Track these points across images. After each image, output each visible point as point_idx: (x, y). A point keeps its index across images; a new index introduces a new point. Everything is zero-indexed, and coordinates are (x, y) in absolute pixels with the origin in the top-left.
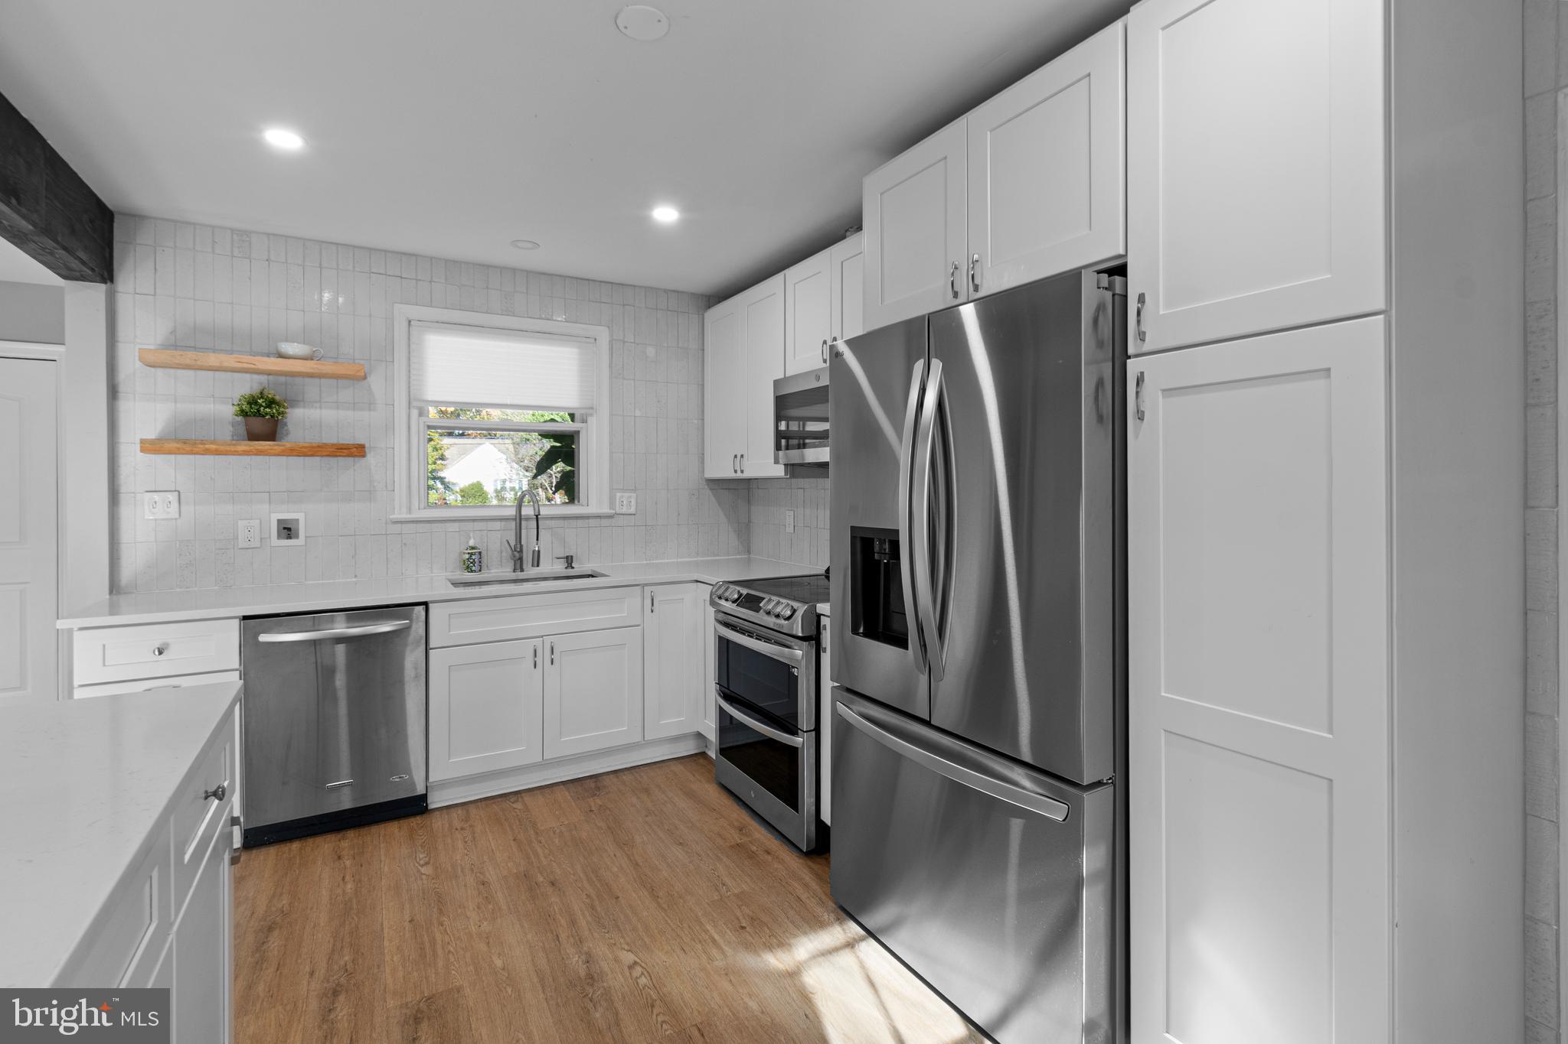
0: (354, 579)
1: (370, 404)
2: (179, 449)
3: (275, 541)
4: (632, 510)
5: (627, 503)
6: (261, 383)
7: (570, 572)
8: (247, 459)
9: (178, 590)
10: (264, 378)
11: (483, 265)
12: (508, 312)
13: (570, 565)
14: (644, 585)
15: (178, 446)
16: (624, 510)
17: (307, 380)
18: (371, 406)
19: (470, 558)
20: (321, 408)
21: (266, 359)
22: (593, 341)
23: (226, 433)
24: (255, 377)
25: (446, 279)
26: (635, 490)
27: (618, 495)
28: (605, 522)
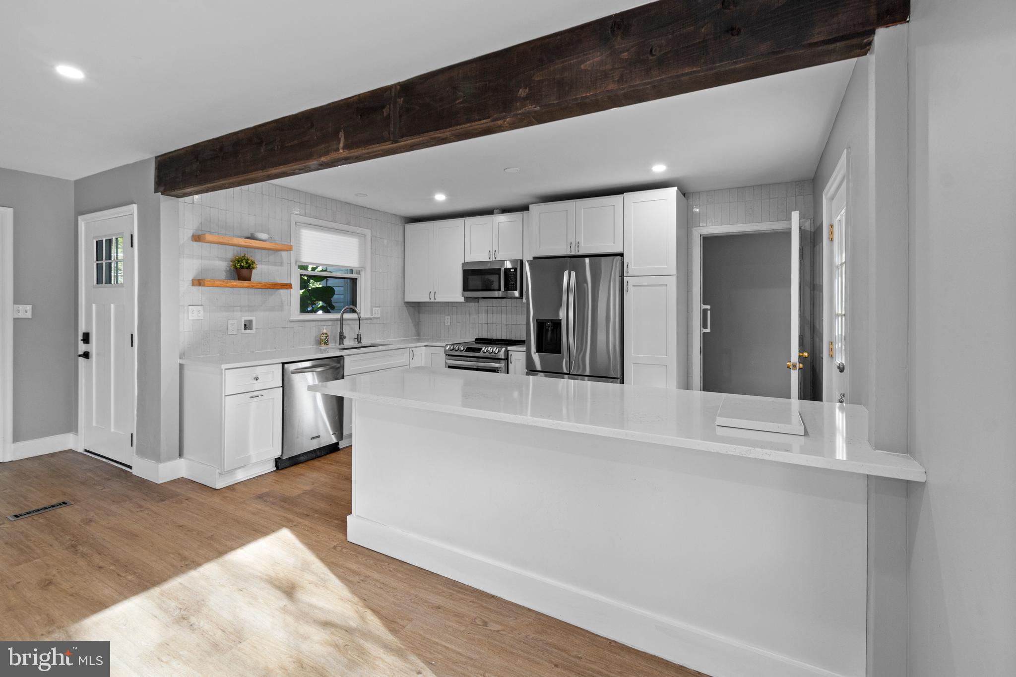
0: (275, 350)
1: (281, 263)
2: (221, 284)
3: (244, 331)
4: (379, 316)
5: (377, 312)
6: (237, 251)
7: (360, 345)
8: (231, 290)
9: (202, 356)
10: (238, 249)
11: (324, 197)
12: (334, 221)
13: (359, 342)
14: (409, 348)
15: (221, 283)
16: (376, 316)
17: (256, 250)
18: (281, 264)
19: (326, 338)
20: (262, 264)
21: (239, 239)
22: (364, 236)
23: (223, 275)
24: (235, 248)
25: (311, 203)
26: (379, 307)
27: (374, 309)
28: (369, 322)
